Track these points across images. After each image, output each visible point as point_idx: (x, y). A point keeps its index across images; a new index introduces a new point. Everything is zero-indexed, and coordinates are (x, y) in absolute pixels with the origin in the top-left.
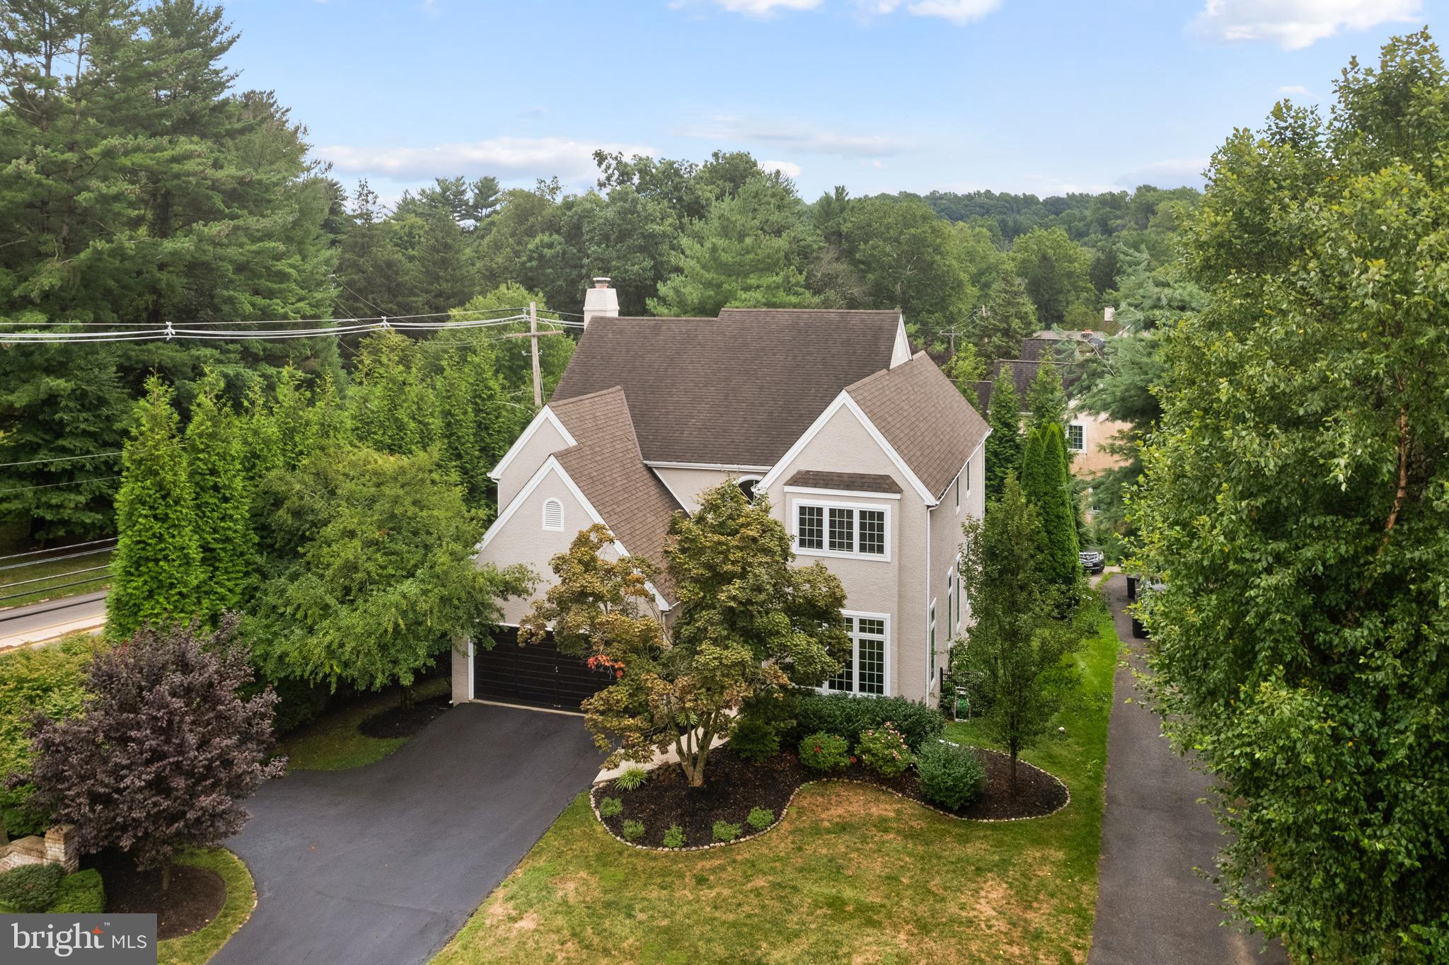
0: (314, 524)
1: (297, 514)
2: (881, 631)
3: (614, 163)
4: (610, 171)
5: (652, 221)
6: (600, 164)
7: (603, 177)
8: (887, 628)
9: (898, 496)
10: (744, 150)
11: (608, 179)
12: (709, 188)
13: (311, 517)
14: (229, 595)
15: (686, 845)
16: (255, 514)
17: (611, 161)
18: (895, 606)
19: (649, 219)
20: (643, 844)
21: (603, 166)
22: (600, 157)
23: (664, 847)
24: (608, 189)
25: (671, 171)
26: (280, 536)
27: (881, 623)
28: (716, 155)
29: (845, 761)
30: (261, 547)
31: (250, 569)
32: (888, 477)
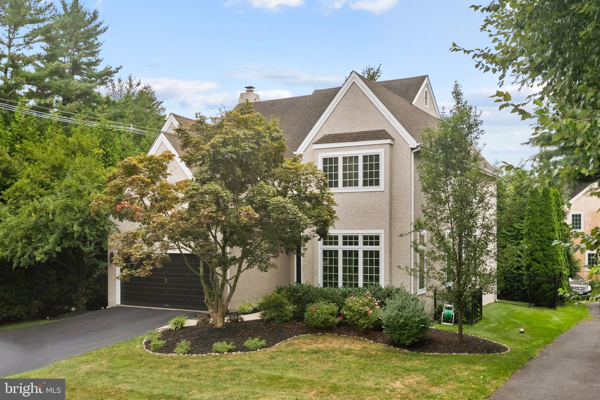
2: (377, 244)
8: (382, 240)
9: (389, 141)
15: (190, 353)
18: (387, 223)
23: (173, 353)
27: (377, 237)
32: (384, 130)
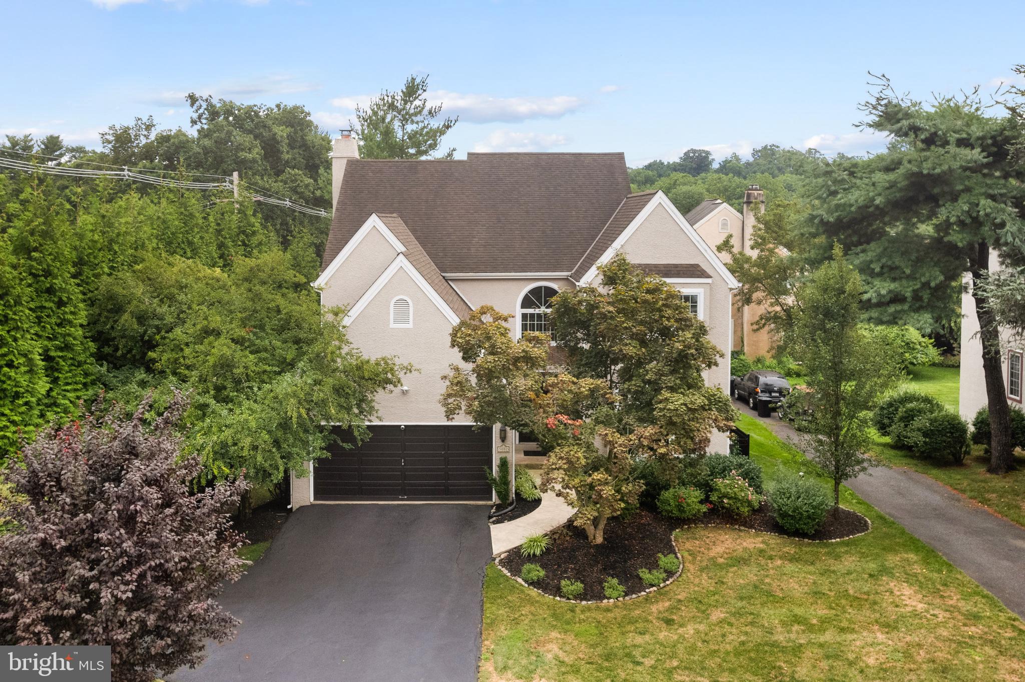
0: (159, 329)
1: (141, 319)
3: (204, 105)
4: (201, 111)
5: (242, 150)
6: (192, 105)
7: (195, 116)
9: (709, 281)
10: (299, 104)
11: (200, 117)
12: (281, 128)
13: (157, 322)
14: (72, 409)
15: (626, 594)
16: (92, 322)
17: (202, 102)
19: (240, 148)
20: (585, 599)
21: (195, 107)
22: (193, 99)
23: (609, 598)
24: (198, 127)
25: (250, 114)
26: (122, 343)
28: (278, 106)
29: (704, 508)
30: (100, 357)
31: (88, 380)
32: (698, 265)
